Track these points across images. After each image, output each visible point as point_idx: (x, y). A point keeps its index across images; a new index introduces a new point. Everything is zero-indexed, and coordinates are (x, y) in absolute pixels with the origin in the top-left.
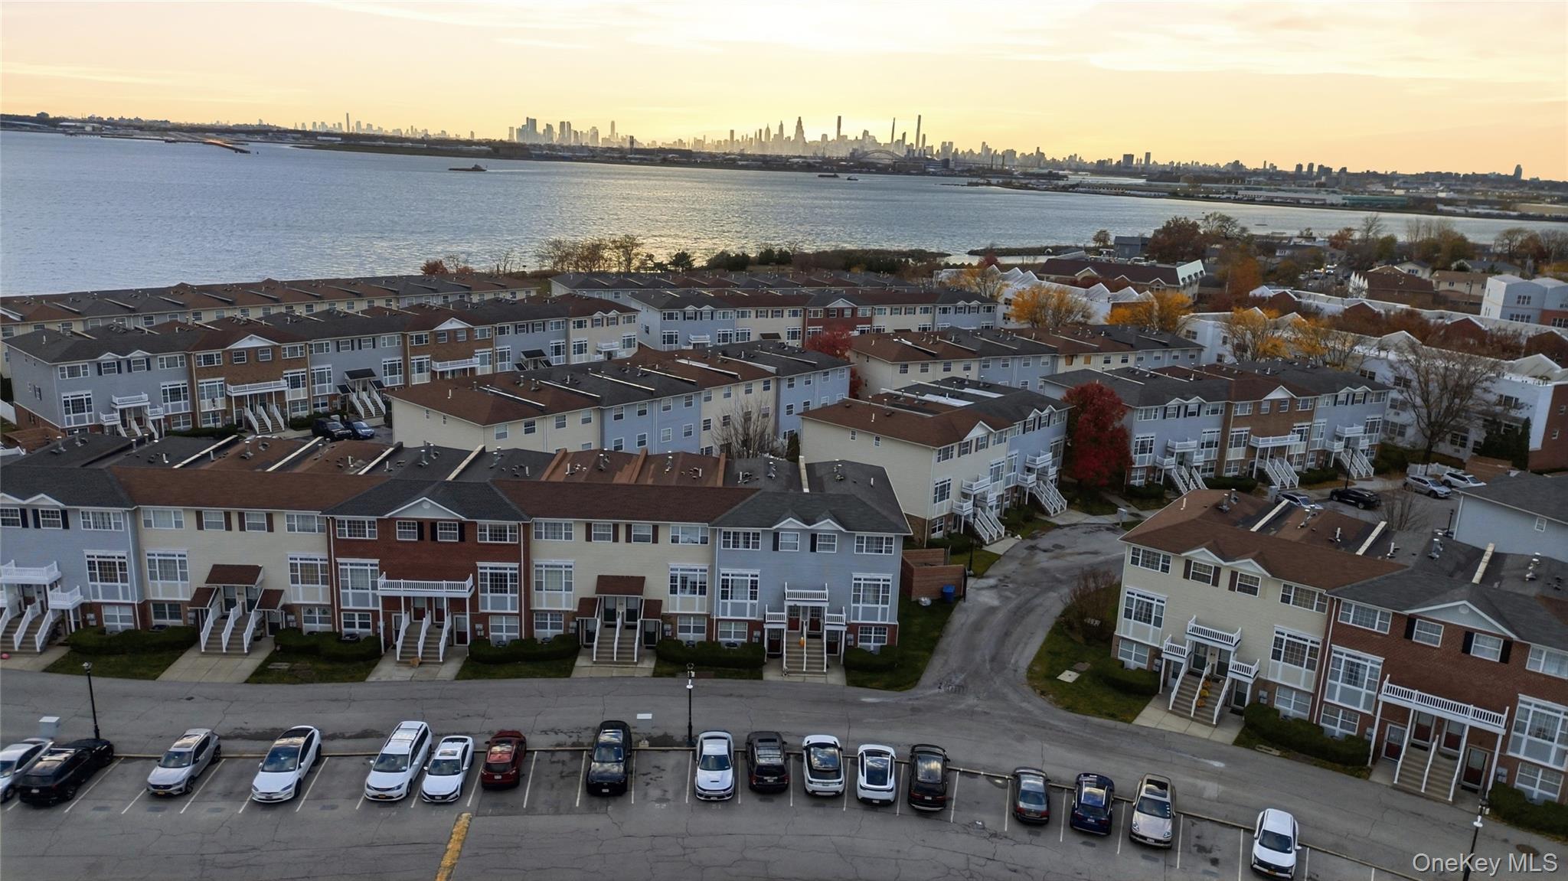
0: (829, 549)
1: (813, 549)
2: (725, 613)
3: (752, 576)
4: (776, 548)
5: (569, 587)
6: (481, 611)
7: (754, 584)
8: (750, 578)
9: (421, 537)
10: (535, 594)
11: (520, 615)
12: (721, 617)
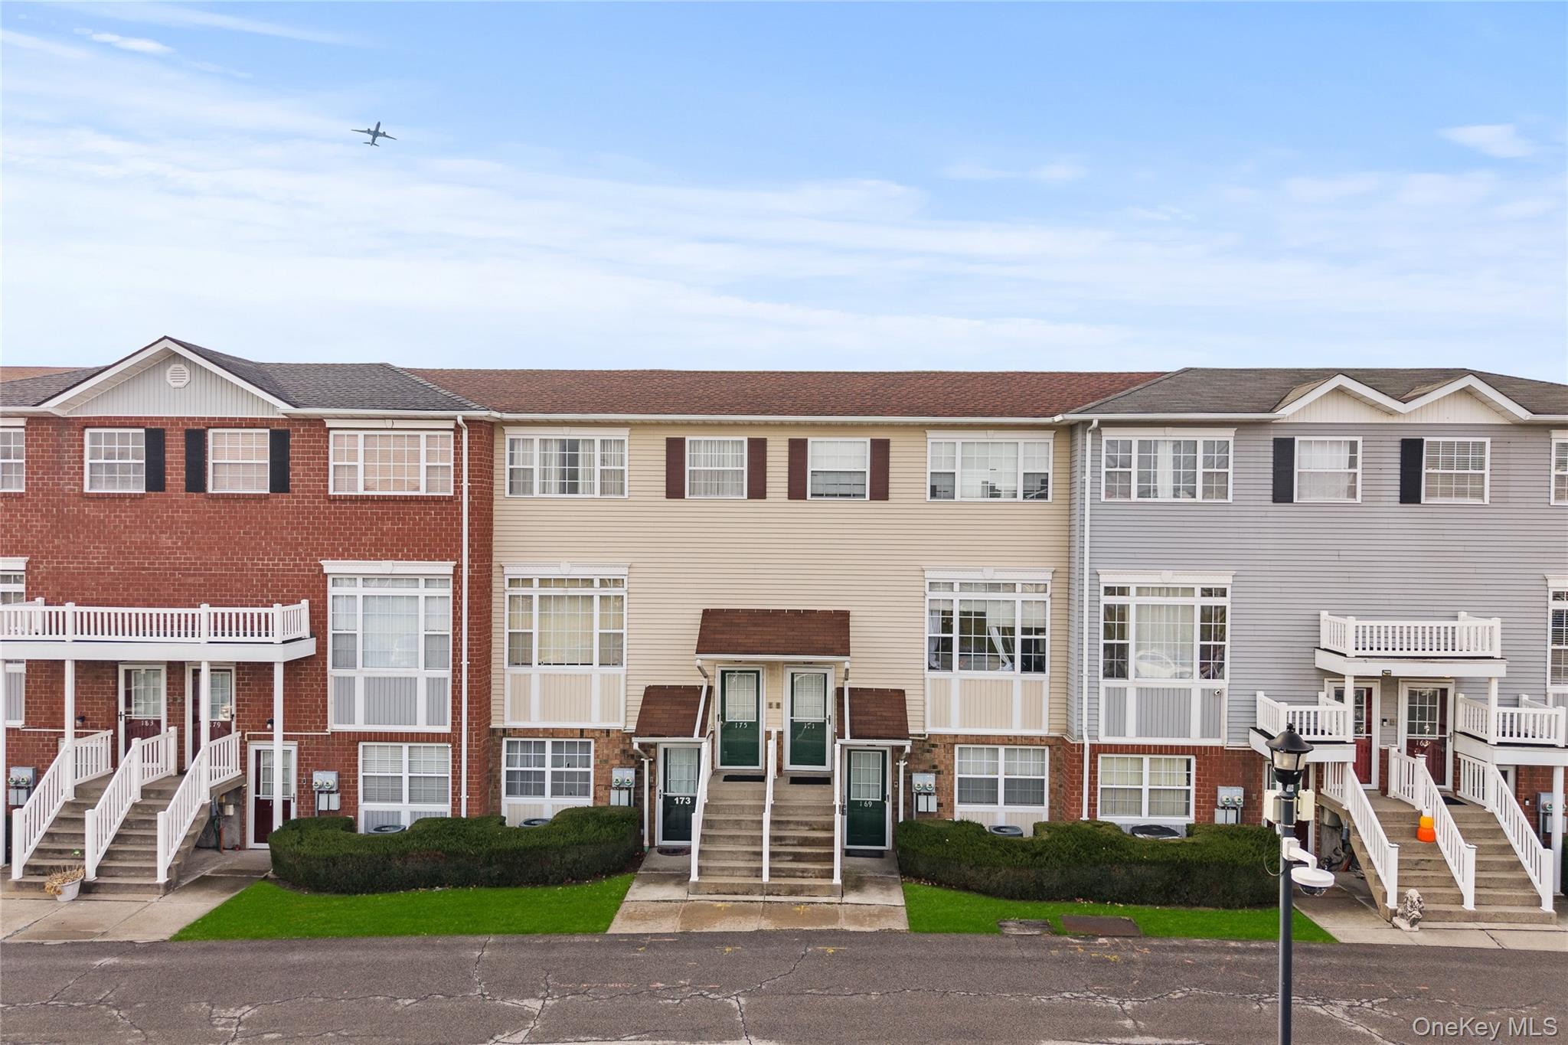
0: (1462, 493)
1: (1410, 493)
2: (1117, 723)
3: (1207, 592)
4: (1283, 492)
5: (612, 652)
6: (333, 726)
7: (1213, 623)
8: (1199, 601)
9: (156, 478)
10: (504, 674)
11: (453, 739)
12: (1104, 740)
